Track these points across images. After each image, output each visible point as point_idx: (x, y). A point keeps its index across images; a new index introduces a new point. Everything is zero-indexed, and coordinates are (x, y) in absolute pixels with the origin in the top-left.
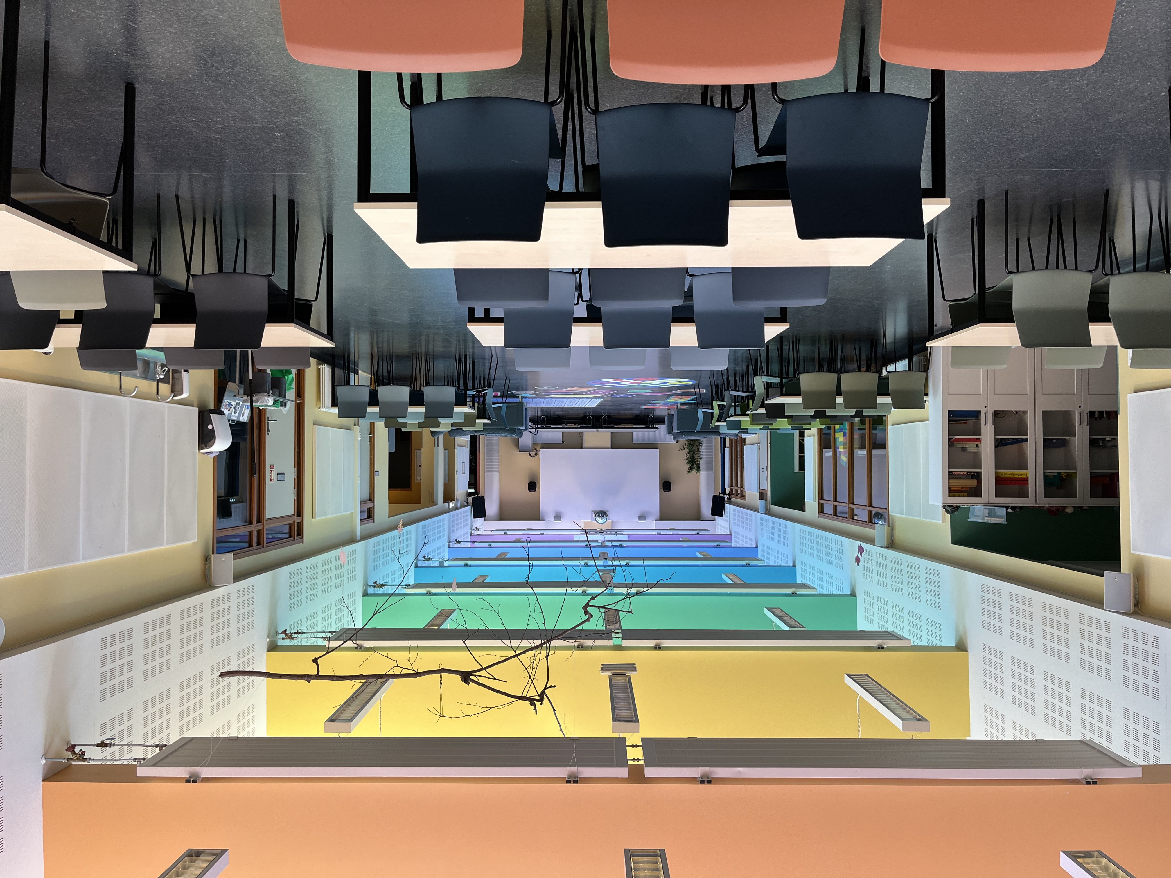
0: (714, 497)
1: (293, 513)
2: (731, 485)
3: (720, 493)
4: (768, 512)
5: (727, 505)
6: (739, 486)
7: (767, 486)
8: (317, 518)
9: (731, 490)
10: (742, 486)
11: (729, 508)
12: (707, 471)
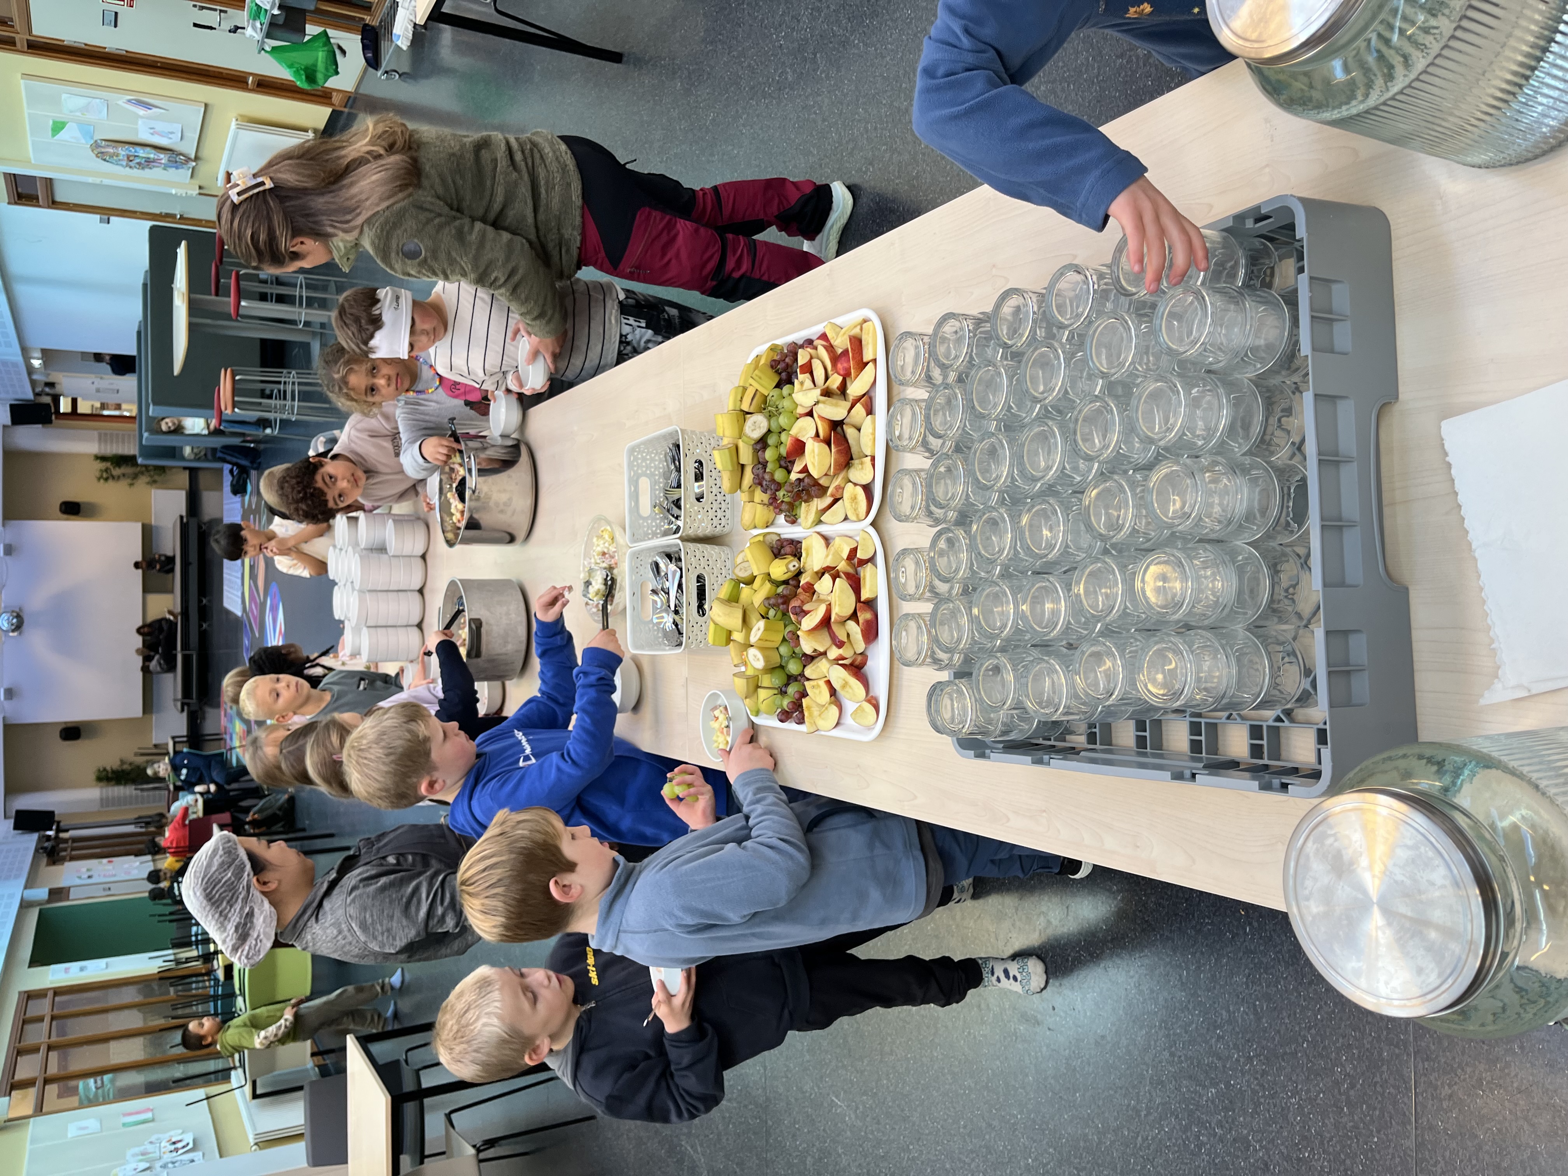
0: (52, 813)
1: (34, 32)
2: (75, 840)
3: (59, 823)
4: (25, 905)
5: (35, 836)
6: (74, 853)
7: (76, 899)
8: (22, 82)
9: (66, 841)
10: (73, 858)
11: (31, 840)
12: (102, 799)
